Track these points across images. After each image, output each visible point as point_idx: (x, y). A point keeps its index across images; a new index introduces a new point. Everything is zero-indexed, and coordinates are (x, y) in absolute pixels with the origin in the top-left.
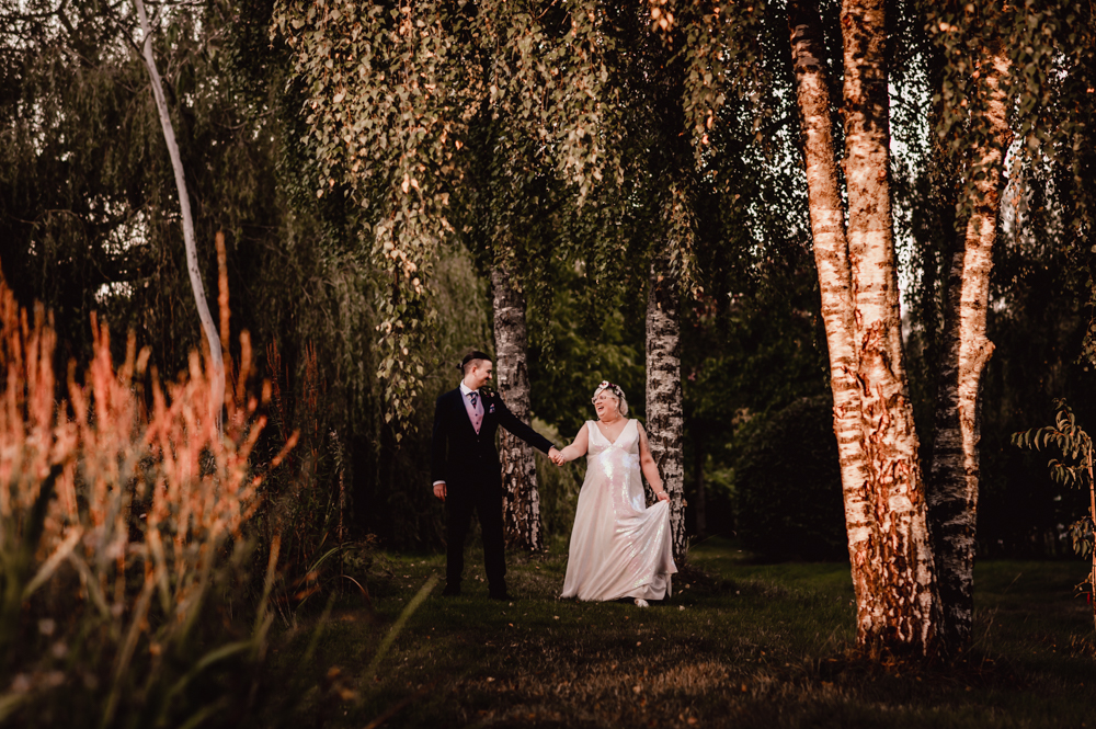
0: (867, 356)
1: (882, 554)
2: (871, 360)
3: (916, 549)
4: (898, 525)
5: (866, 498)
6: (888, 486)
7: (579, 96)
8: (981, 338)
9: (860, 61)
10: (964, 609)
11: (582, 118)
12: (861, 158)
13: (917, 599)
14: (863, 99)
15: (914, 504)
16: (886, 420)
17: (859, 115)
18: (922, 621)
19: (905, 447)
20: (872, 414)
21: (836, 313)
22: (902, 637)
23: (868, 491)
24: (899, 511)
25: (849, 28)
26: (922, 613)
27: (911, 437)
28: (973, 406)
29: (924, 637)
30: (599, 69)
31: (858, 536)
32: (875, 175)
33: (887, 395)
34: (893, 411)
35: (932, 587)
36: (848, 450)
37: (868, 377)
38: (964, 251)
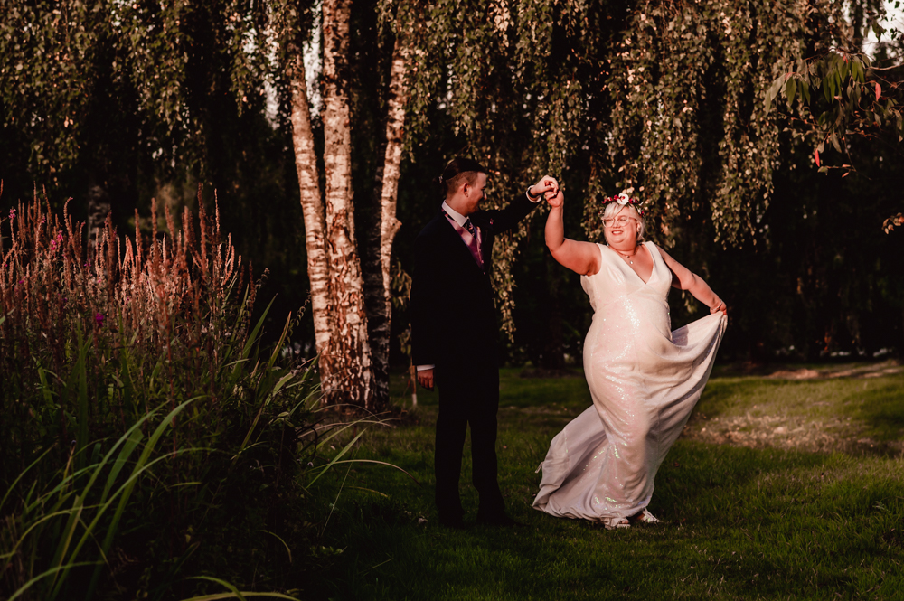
0: (335, 230)
1: (341, 348)
2: (337, 232)
3: (361, 345)
4: (351, 331)
5: (328, 315)
6: (346, 307)
7: (168, 70)
8: (393, 219)
9: (335, 54)
10: (384, 382)
11: (170, 83)
12: (334, 111)
13: (362, 375)
14: (336, 76)
15: (361, 318)
16: (345, 268)
17: (333, 86)
18: (364, 389)
19: (356, 284)
20: (337, 264)
21: (310, 202)
22: (353, 398)
23: (330, 310)
24: (352, 323)
25: (329, 34)
26: (365, 383)
27: (359, 279)
28: (389, 260)
29: (366, 397)
30: (182, 55)
31: (323, 338)
32: (343, 122)
33: (347, 253)
34: (350, 263)
35: (370, 368)
36: (318, 285)
37: (336, 242)
38: (384, 166)
